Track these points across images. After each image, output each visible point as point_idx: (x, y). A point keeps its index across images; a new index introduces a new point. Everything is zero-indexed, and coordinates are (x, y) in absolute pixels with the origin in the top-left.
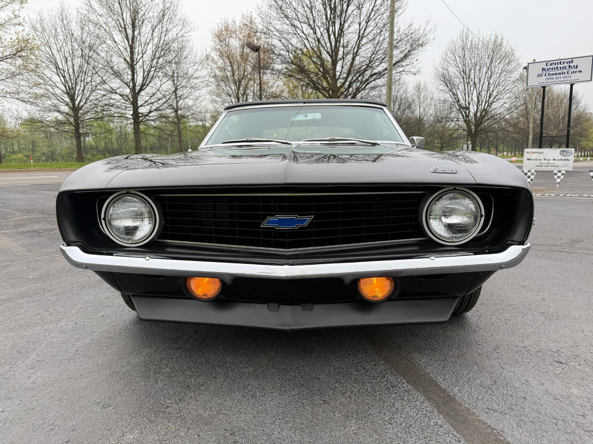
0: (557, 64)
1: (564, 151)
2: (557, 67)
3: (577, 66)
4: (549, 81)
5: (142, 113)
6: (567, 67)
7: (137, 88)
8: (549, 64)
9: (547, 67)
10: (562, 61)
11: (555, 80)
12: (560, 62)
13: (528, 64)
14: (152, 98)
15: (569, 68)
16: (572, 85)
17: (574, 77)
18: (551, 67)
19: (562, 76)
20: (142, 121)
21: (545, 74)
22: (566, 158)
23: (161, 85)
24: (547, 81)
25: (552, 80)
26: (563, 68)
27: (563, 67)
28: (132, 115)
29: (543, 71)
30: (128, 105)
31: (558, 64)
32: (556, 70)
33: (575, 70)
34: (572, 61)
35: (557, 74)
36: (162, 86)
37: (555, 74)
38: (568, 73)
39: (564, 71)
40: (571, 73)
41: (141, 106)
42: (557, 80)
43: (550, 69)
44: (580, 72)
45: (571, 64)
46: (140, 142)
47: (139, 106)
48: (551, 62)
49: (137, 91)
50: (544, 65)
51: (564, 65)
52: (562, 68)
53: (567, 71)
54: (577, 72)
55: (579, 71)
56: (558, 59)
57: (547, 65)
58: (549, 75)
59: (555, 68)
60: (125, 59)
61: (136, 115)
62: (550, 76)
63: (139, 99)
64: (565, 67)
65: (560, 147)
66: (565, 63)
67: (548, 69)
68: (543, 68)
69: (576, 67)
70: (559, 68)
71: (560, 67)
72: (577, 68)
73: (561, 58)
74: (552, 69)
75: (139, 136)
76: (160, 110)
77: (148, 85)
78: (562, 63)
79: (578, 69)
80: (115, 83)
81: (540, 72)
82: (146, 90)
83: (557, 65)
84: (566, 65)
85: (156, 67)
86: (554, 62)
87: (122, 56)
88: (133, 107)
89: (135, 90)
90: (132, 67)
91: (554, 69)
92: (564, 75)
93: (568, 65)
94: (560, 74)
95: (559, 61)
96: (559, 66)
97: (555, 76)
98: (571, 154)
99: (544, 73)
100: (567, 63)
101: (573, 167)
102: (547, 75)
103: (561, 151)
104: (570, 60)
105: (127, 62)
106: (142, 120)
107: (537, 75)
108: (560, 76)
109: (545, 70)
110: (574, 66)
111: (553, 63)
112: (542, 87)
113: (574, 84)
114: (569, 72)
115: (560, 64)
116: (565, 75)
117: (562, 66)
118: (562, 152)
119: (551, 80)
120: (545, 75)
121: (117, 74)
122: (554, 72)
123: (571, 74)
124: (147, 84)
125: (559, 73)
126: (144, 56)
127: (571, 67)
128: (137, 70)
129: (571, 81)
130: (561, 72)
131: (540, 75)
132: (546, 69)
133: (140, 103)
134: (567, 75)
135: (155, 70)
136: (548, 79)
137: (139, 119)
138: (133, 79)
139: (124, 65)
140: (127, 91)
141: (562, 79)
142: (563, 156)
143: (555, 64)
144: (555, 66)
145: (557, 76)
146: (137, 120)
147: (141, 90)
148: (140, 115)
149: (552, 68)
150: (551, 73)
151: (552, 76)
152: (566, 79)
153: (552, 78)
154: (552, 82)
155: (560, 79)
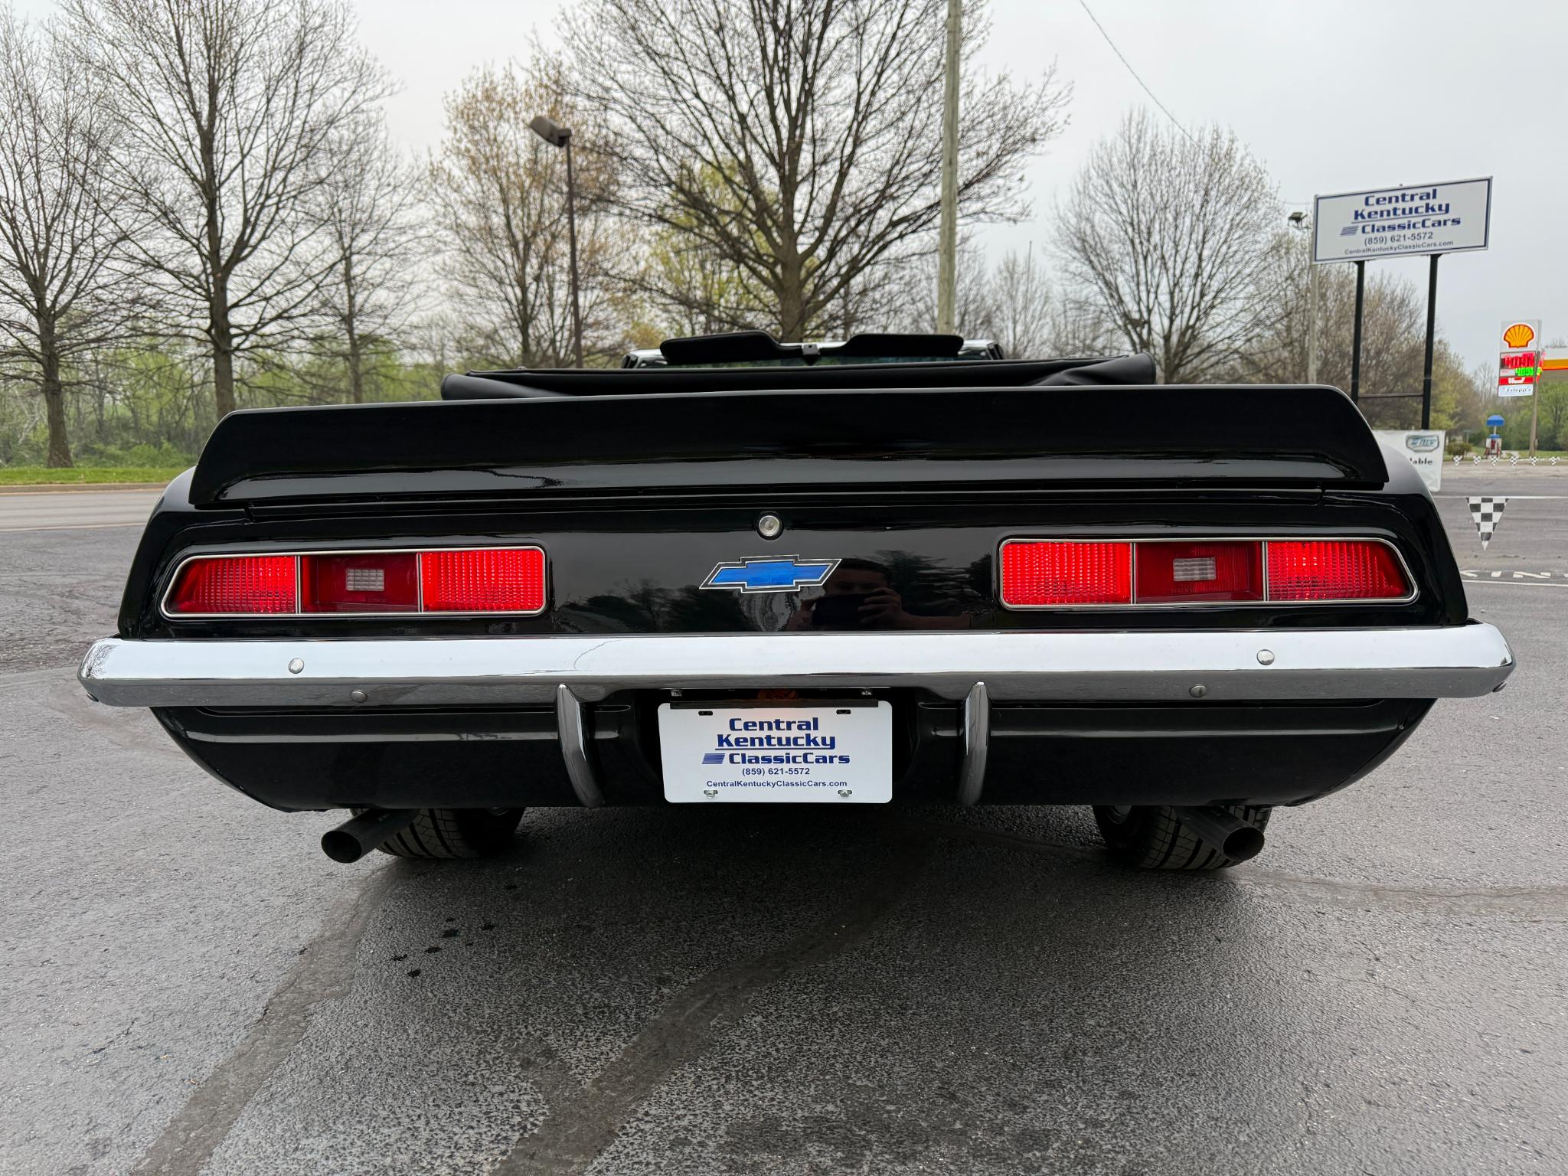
0: (1394, 199)
1: (1416, 438)
2: (1395, 210)
3: (1447, 206)
4: (1373, 246)
5: (238, 327)
6: (1422, 210)
7: (226, 253)
8: (1372, 201)
9: (1368, 209)
10: (1407, 192)
11: (1389, 244)
12: (1403, 196)
13: (1318, 199)
14: (267, 283)
15: (1427, 211)
16: (1434, 258)
17: (1441, 236)
18: (1378, 208)
19: (1408, 232)
20: (237, 349)
21: (1364, 228)
22: (1423, 456)
23: (294, 245)
24: (1369, 246)
25: (1383, 245)
26: (1411, 212)
27: (1411, 209)
28: (208, 331)
29: (1356, 218)
30: (199, 302)
31: (1397, 201)
32: (1392, 216)
33: (1442, 218)
34: (1435, 191)
35: (1394, 228)
36: (297, 248)
37: (1389, 227)
38: (1423, 225)
39: (1413, 221)
40: (1433, 225)
41: (236, 305)
42: (1396, 244)
43: (1376, 213)
44: (1456, 222)
45: (1432, 202)
47: (229, 304)
48: (1377, 196)
49: (223, 262)
50: (1359, 204)
51: (1414, 205)
52: (1407, 211)
53: (1420, 219)
54: (1449, 223)
55: (1453, 221)
56: (1397, 186)
57: (1367, 203)
58: (1373, 231)
59: (1389, 212)
60: (187, 169)
61: (220, 332)
62: (1376, 234)
63: (230, 285)
64: (1417, 209)
66: (1417, 198)
67: (1370, 215)
68: (1356, 212)
69: (1444, 208)
70: (1399, 212)
71: (1404, 210)
72: (1447, 211)
73: (1405, 185)
74: (1382, 215)
75: (231, 391)
76: (289, 318)
77: (255, 248)
78: (1408, 198)
79: (1450, 216)
80: (162, 243)
81: (1349, 222)
82: (250, 259)
83: (1394, 205)
84: (1417, 202)
85: (280, 196)
86: (1387, 195)
87: (180, 161)
88: (211, 309)
89: (219, 258)
90: (209, 190)
91: (1385, 213)
92: (1412, 230)
93: (1423, 203)
94: (1404, 228)
95: (1399, 194)
96: (1401, 205)
97: (1388, 234)
98: (1435, 444)
99: (1360, 226)
100: (1421, 198)
101: (1443, 480)
102: (1368, 229)
103: (1409, 438)
104: (1430, 190)
105: (194, 179)
106: (239, 345)
107: (1340, 231)
108: (1402, 232)
109: (1363, 217)
110: (1440, 207)
111: (1385, 199)
112: (1357, 262)
113: (1440, 255)
114: (1428, 223)
115: (1403, 200)
116: (1416, 231)
117: (1407, 205)
118: (1410, 442)
119: (1379, 245)
120: (1364, 231)
121: (167, 216)
122: (1386, 224)
123: (1432, 229)
124: (253, 241)
125: (1399, 226)
126: (247, 161)
127: (1433, 210)
128: (223, 200)
129: (1433, 248)
130: (1405, 221)
131: (1348, 231)
132: (1366, 214)
133: (231, 298)
134: (1422, 230)
135: (277, 204)
136: (1370, 240)
137: (229, 343)
138: (211, 222)
139: (188, 188)
140: (195, 263)
141: (1409, 242)
142: (1416, 451)
143: (1390, 201)
144: (1390, 207)
145: (1396, 233)
146: (223, 346)
147: (236, 258)
148: (233, 331)
149: (1382, 212)
150: (1378, 224)
151: (1382, 234)
152: (1420, 242)
153: (1382, 240)
154: (1381, 249)
155: (1402, 242)
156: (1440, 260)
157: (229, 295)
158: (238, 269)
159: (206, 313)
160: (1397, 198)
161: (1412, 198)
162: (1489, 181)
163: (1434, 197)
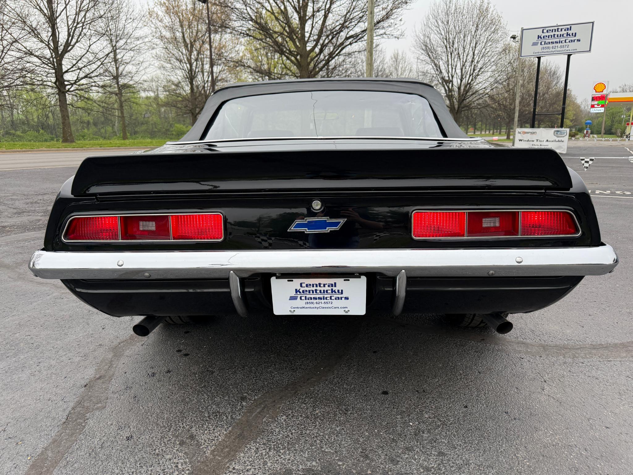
0: (554, 30)
1: (558, 131)
2: (554, 35)
3: (575, 33)
4: (545, 50)
5: (68, 81)
6: (565, 35)
7: (61, 48)
8: (545, 31)
9: (544, 35)
10: (560, 27)
11: (551, 50)
12: (558, 29)
13: (523, 30)
14: (79, 62)
15: (567, 36)
16: (569, 56)
17: (572, 46)
18: (547, 34)
19: (559, 45)
20: (68, 91)
21: (541, 43)
22: (560, 139)
23: (90, 45)
24: (543, 50)
25: (548, 50)
26: (560, 36)
27: (561, 35)
28: (55, 83)
29: (538, 38)
30: (50, 70)
31: (555, 31)
32: (553, 38)
33: (573, 39)
34: (571, 27)
35: (553, 43)
36: (91, 46)
37: (551, 42)
38: (565, 42)
39: (561, 40)
40: (569, 42)
41: (67, 72)
42: (554, 50)
43: (546, 36)
44: (579, 40)
45: (569, 32)
46: (68, 117)
47: (64, 71)
48: (547, 29)
49: (60, 52)
50: (539, 32)
51: (562, 33)
52: (559, 36)
53: (564, 39)
54: (576, 41)
55: (578, 40)
56: (556, 25)
57: (543, 32)
58: (545, 44)
59: (551, 36)
60: (41, 10)
61: (60, 83)
62: (546, 46)
63: (63, 62)
64: (563, 35)
65: (553, 127)
66: (563, 30)
67: (544, 37)
68: (538, 36)
69: (574, 34)
70: (556, 36)
71: (558, 35)
72: (575, 36)
73: (559, 24)
74: (549, 37)
75: (66, 109)
76: (90, 78)
77: (73, 46)
78: (560, 30)
79: (576, 38)
80: (32, 43)
81: (535, 39)
82: (71, 51)
83: (554, 33)
84: (563, 32)
85: (83, 23)
86: (551, 29)
87: (38, 7)
88: (56, 73)
89: (58, 51)
90: (52, 20)
91: (550, 36)
92: (561, 44)
93: (566, 32)
94: (557, 43)
95: (556, 28)
96: (557, 33)
97: (551, 45)
98: (565, 134)
99: (540, 41)
100: (565, 30)
101: (568, 148)
102: (543, 43)
103: (555, 131)
104: (569, 27)
105: (45, 15)
106: (69, 89)
107: (532, 44)
108: (556, 45)
109: (541, 38)
110: (572, 34)
111: (550, 30)
112: (537, 57)
113: (571, 55)
114: (567, 41)
115: (558, 31)
116: (562, 44)
117: (559, 33)
118: (556, 133)
119: (547, 50)
120: (541, 44)
121: (34, 33)
122: (550, 41)
123: (569, 44)
124: (72, 43)
125: (555, 42)
126: (68, 7)
127: (570, 35)
128: (58, 25)
129: (569, 52)
130: (558, 40)
131: (535, 44)
132: (542, 37)
133: (64, 69)
134: (565, 44)
135: (82, 26)
136: (543, 48)
137: (65, 88)
138: (54, 34)
139: (42, 19)
140: (47, 53)
141: (559, 49)
142: (557, 137)
143: (552, 31)
144: (552, 34)
145: (554, 45)
146: (62, 90)
147: (65, 51)
148: (66, 83)
149: (549, 36)
150: (547, 41)
151: (548, 45)
152: (564, 49)
153: (548, 48)
154: (548, 52)
155: (556, 49)
156: (571, 57)
157: (63, 67)
158: (66, 56)
159: (54, 75)
160: (555, 30)
161: (561, 30)
162: (593, 23)
163: (570, 30)
